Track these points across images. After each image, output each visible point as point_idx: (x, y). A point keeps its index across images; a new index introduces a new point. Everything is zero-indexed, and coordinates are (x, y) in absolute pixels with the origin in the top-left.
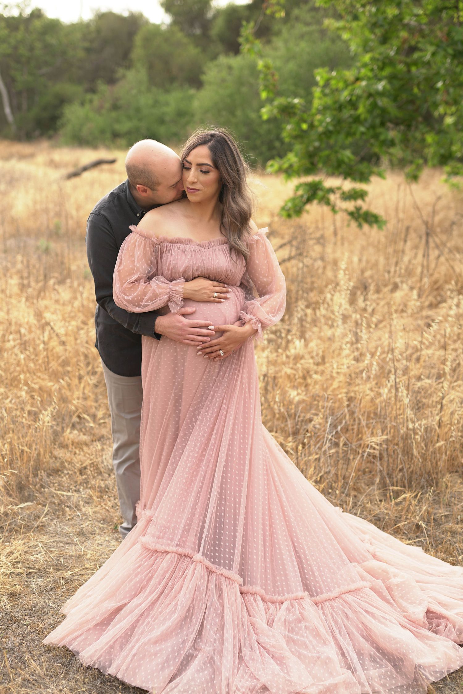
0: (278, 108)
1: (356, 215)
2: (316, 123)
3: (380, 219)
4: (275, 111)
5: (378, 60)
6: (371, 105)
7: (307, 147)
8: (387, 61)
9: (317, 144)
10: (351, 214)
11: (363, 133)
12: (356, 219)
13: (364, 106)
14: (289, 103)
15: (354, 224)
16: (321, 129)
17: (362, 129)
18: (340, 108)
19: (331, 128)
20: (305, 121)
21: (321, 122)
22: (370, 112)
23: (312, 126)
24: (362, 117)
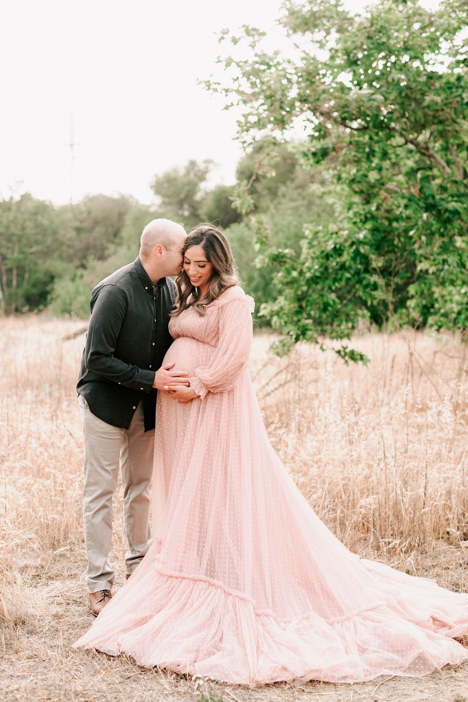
0: (269, 257)
1: (342, 353)
2: (305, 270)
3: (364, 357)
4: (267, 260)
5: (361, 215)
6: (354, 252)
7: (296, 290)
8: (369, 216)
9: (305, 288)
10: (339, 352)
11: (348, 279)
12: (343, 357)
13: (348, 254)
14: (280, 253)
15: (341, 361)
16: (308, 275)
17: (348, 275)
18: (328, 257)
19: (318, 274)
20: (295, 269)
21: (309, 269)
22: (354, 259)
23: (301, 273)
24: (347, 264)
